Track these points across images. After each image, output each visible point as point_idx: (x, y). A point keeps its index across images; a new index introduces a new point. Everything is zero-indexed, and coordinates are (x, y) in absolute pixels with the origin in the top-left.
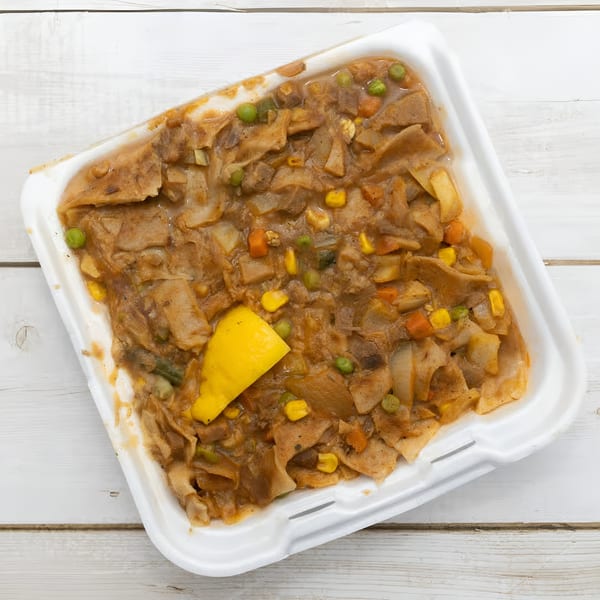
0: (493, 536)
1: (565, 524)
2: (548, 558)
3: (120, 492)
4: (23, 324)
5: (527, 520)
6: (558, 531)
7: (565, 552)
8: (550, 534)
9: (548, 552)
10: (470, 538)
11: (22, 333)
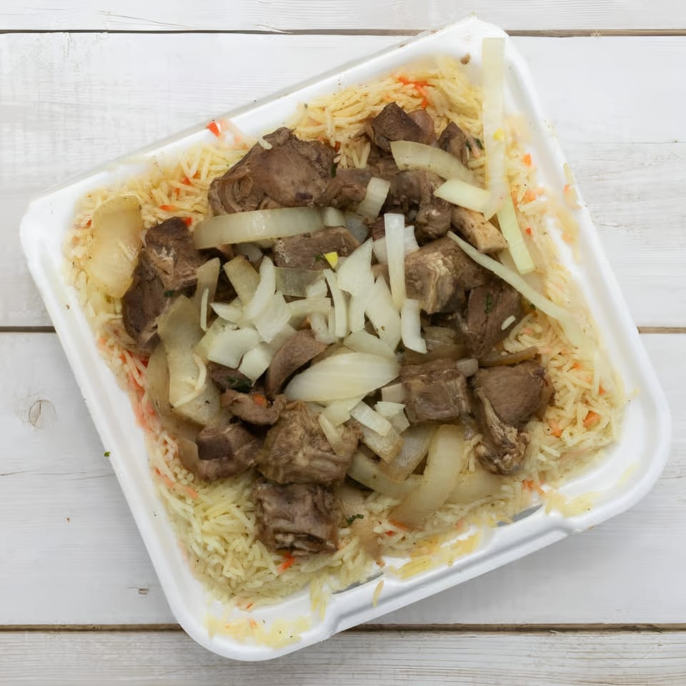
0: (571, 638)
1: (651, 625)
2: (631, 663)
3: (150, 589)
4: (36, 398)
5: (608, 621)
6: (642, 633)
7: (650, 655)
8: (634, 636)
9: (632, 655)
10: (543, 641)
11: (35, 408)
